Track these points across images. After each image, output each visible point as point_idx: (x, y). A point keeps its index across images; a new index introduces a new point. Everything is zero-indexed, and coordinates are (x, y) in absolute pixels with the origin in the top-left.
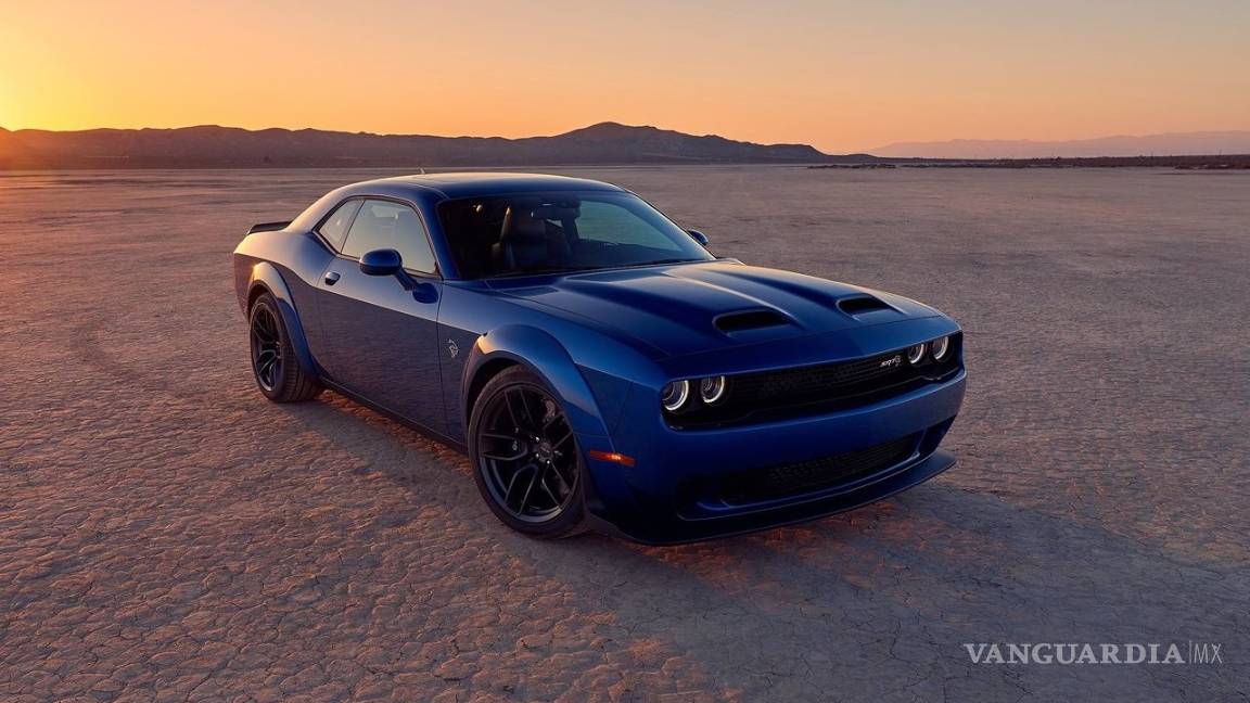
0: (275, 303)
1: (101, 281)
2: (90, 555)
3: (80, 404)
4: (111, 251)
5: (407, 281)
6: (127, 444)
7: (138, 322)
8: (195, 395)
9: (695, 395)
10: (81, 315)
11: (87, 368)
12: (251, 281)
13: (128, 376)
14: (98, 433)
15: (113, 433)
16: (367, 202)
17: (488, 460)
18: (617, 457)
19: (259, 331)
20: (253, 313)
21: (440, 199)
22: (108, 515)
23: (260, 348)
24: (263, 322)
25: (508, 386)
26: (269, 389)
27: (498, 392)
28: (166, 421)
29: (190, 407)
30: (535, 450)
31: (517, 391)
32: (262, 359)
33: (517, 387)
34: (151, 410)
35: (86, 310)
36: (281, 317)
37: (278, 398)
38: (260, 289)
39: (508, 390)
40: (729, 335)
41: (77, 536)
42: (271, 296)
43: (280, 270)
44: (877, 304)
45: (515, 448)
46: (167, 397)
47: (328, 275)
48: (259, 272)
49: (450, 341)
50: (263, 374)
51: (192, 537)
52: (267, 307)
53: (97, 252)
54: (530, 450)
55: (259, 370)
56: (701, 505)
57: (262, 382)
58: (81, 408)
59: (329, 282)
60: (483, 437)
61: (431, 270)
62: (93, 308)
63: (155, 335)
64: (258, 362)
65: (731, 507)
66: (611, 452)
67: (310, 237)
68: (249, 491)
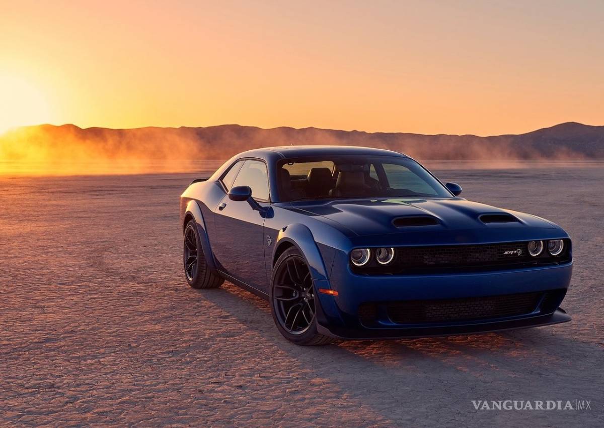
0: (196, 225)
1: (117, 227)
2: (65, 337)
3: (82, 284)
4: (131, 211)
5: (255, 205)
6: (101, 301)
7: (132, 249)
8: (149, 283)
9: (373, 257)
10: (97, 244)
11: (92, 269)
12: (186, 211)
13: (114, 273)
14: (87, 296)
15: (95, 296)
16: (246, 161)
17: (279, 301)
18: (331, 292)
19: (189, 244)
20: (186, 231)
21: (281, 158)
22: (80, 325)
23: (189, 255)
24: (190, 237)
25: (288, 257)
26: (191, 279)
27: (283, 261)
28: (127, 293)
29: (145, 288)
30: (303, 296)
31: (292, 260)
32: (188, 262)
33: (292, 258)
34: (121, 289)
35: (102, 242)
36: (198, 234)
37: (195, 285)
38: (189, 217)
39: (288, 260)
40: (398, 227)
41: (62, 331)
42: (195, 221)
43: (200, 204)
44: (512, 218)
45: (294, 295)
46: (132, 284)
47: (221, 205)
48: (191, 207)
49: (268, 236)
50: (189, 271)
51: (118, 335)
52: (192, 228)
53: (122, 212)
54: (300, 294)
55: (187, 267)
56: (380, 322)
57: (188, 276)
58: (81, 286)
59: (221, 209)
60: (276, 287)
61: (267, 198)
62: (106, 241)
63: (139, 255)
64: (187, 263)
65: (395, 324)
66: (329, 289)
67: (217, 184)
68: (158, 321)
